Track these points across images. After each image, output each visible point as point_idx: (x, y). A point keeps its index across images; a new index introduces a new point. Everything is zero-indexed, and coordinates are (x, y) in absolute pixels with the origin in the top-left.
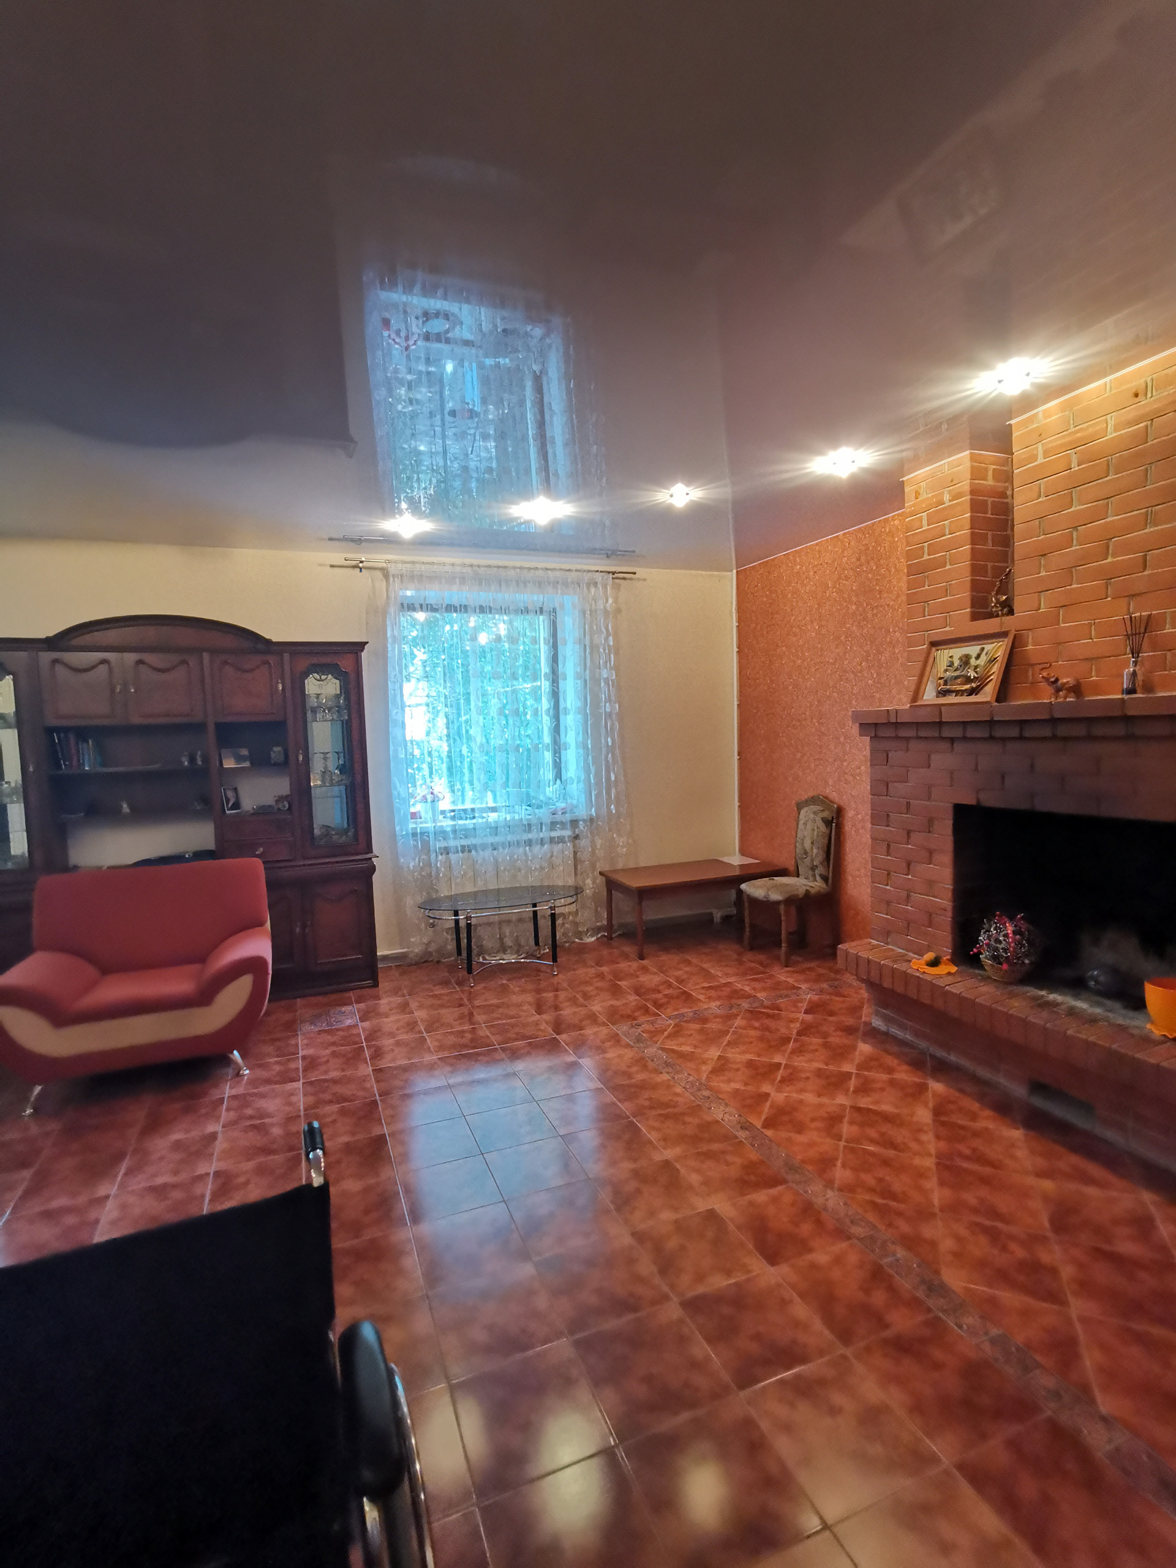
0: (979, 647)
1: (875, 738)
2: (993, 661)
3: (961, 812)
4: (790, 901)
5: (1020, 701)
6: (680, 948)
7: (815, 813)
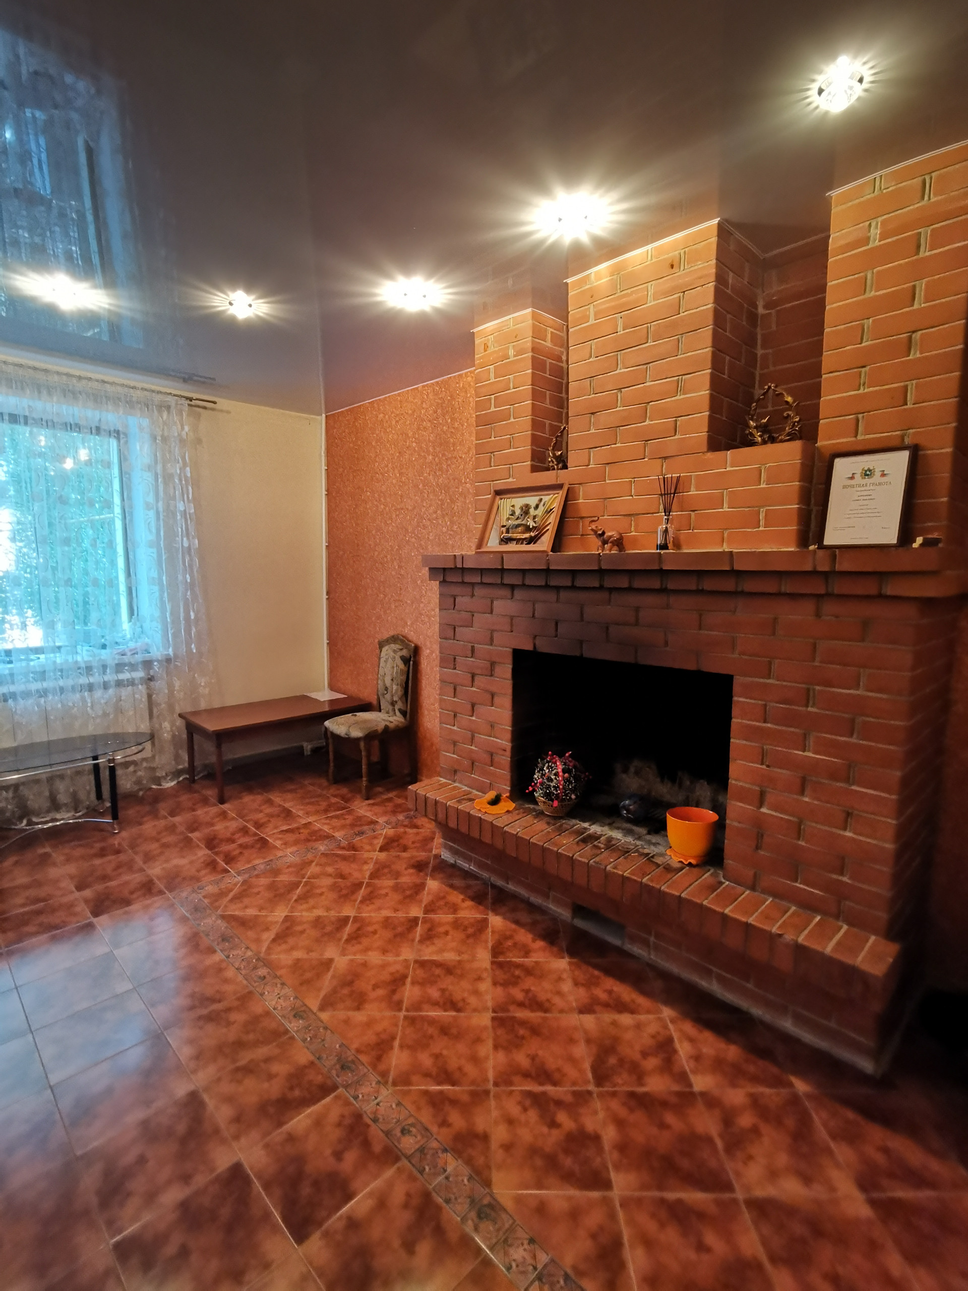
0: (538, 498)
1: (443, 582)
2: (549, 511)
3: (519, 656)
4: (370, 737)
5: (573, 551)
6: (266, 787)
7: (395, 651)
